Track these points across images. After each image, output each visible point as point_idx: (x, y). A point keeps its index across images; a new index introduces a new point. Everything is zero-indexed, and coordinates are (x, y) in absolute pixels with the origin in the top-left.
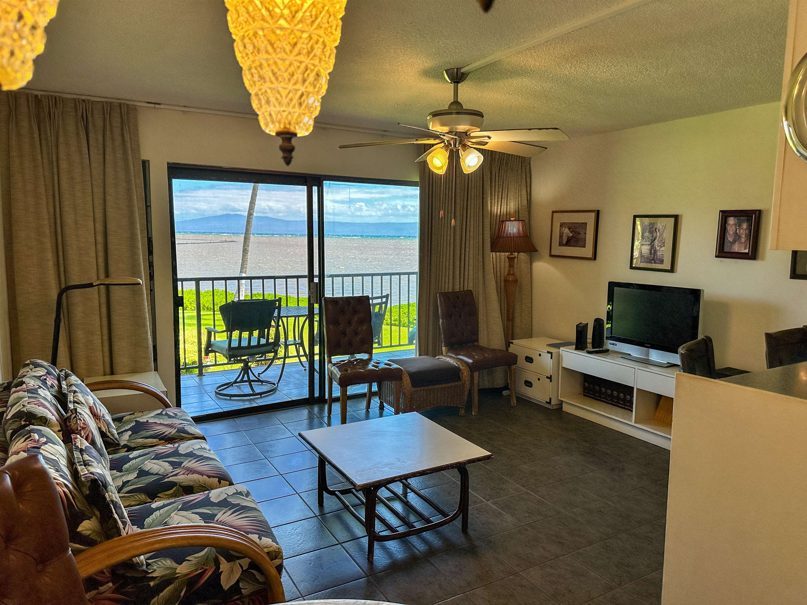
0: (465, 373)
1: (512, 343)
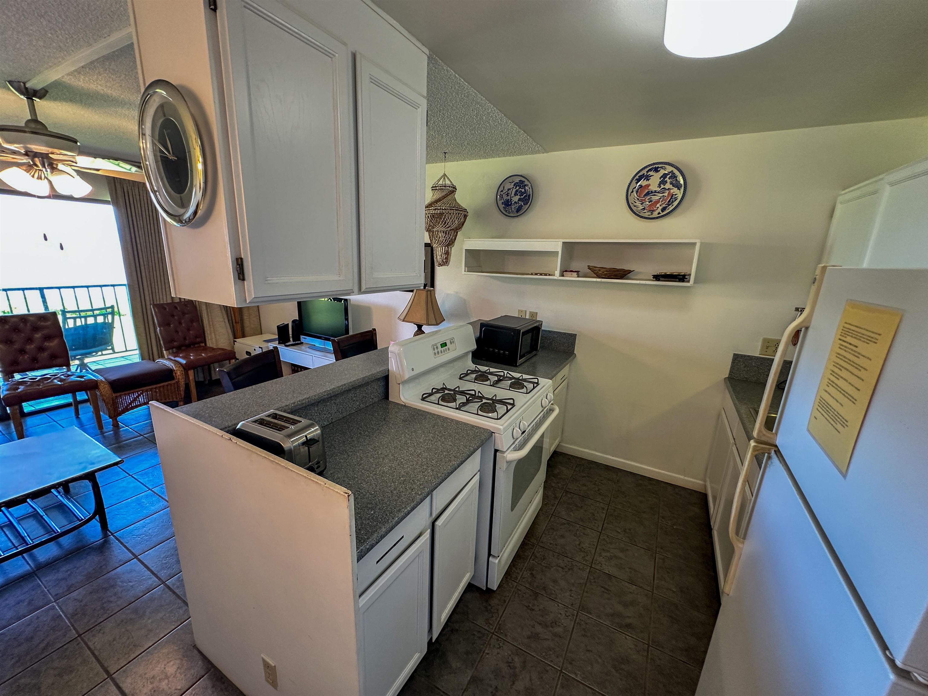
0: (179, 373)
1: (236, 341)
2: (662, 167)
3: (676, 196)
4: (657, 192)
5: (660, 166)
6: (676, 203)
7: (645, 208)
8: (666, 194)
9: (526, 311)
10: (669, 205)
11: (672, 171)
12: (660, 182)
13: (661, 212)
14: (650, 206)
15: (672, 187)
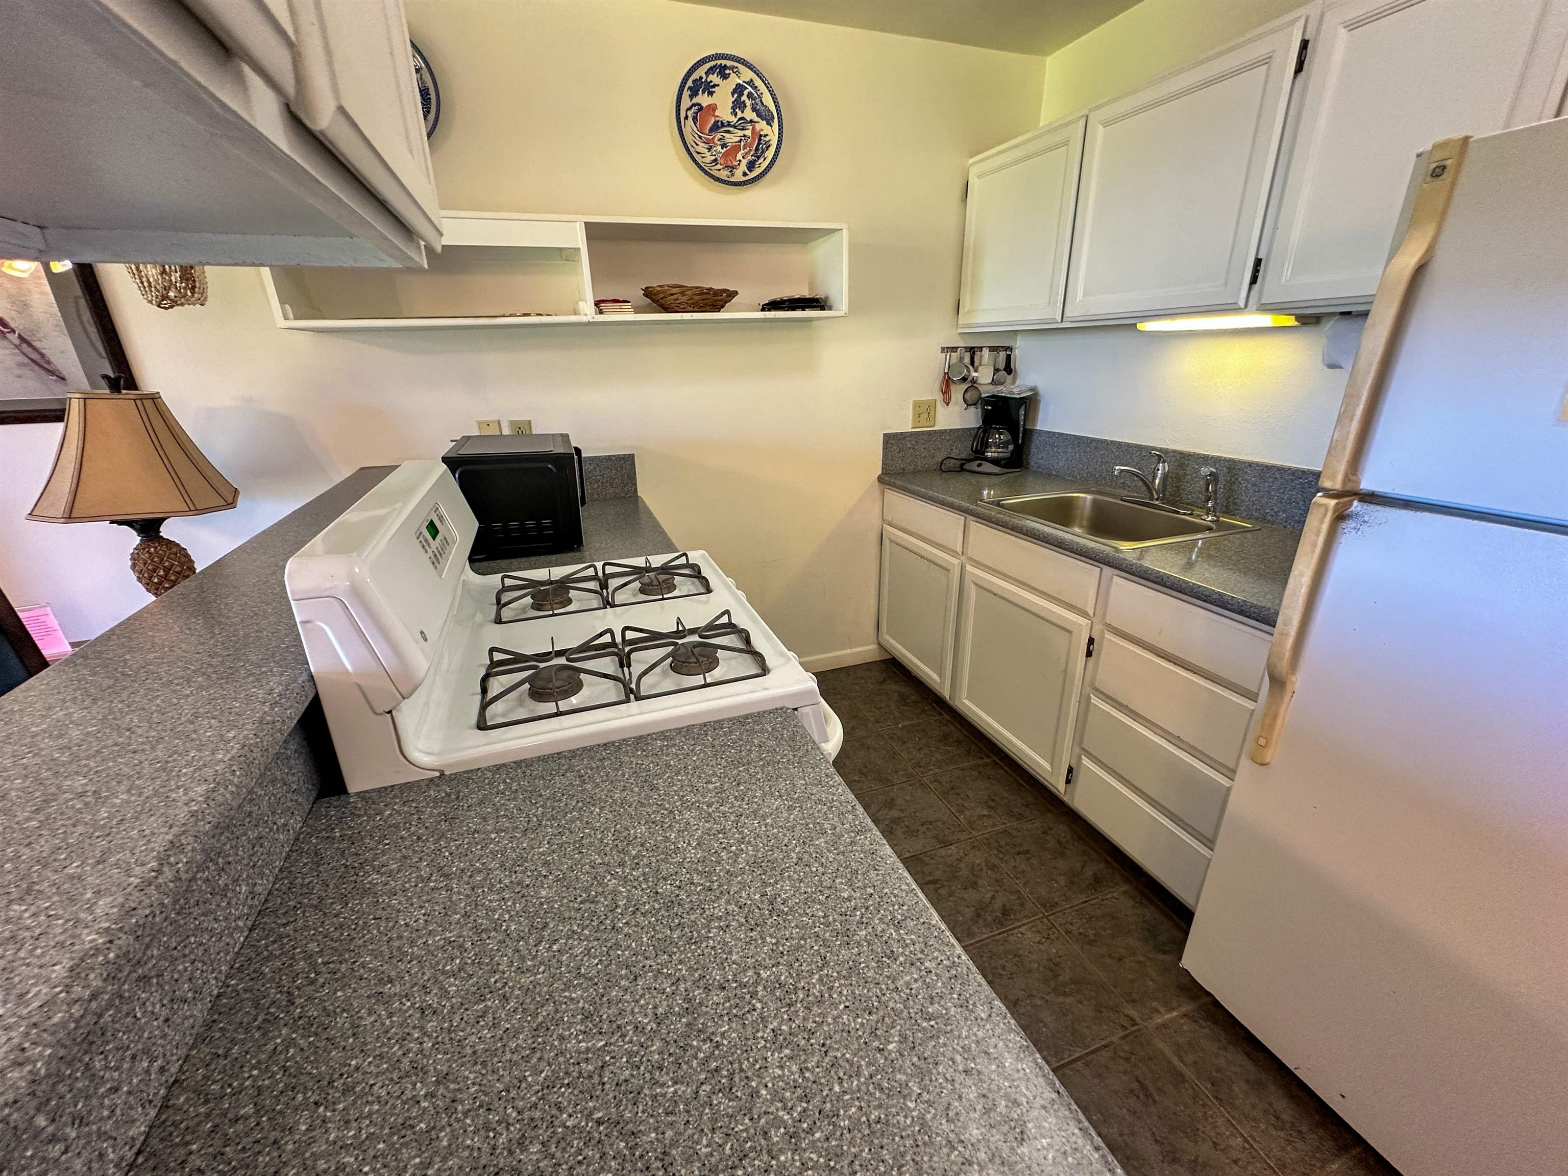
2: (732, 68)
3: (767, 139)
4: (732, 126)
5: (729, 63)
6: (770, 154)
7: (716, 160)
8: (748, 133)
9: (499, 422)
10: (758, 158)
11: (752, 80)
12: (733, 102)
13: (748, 172)
14: (725, 155)
15: (756, 119)
